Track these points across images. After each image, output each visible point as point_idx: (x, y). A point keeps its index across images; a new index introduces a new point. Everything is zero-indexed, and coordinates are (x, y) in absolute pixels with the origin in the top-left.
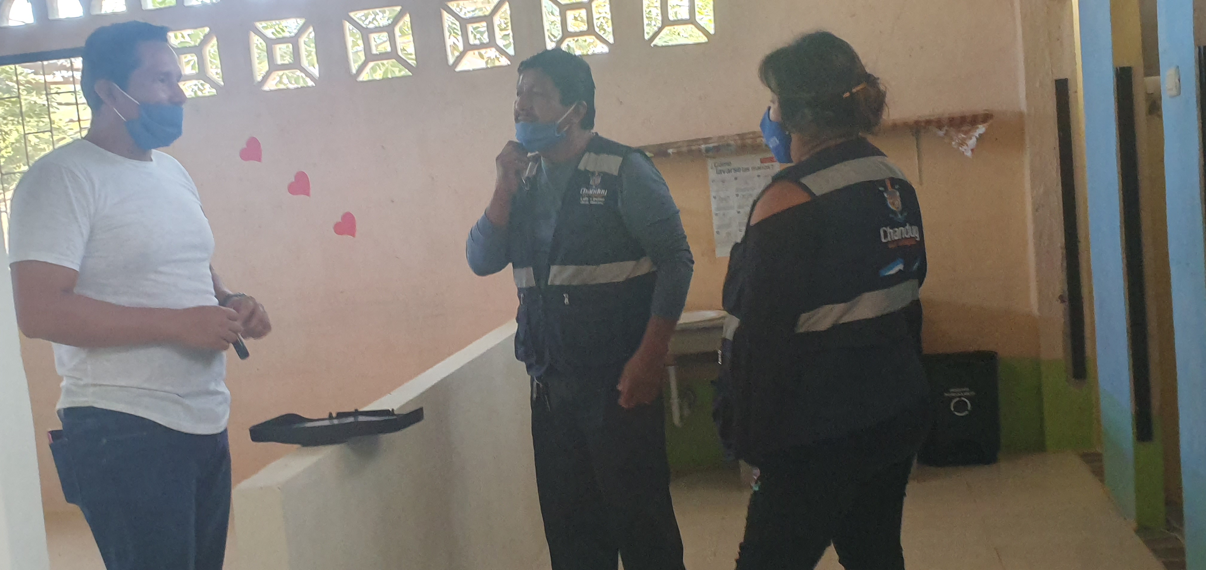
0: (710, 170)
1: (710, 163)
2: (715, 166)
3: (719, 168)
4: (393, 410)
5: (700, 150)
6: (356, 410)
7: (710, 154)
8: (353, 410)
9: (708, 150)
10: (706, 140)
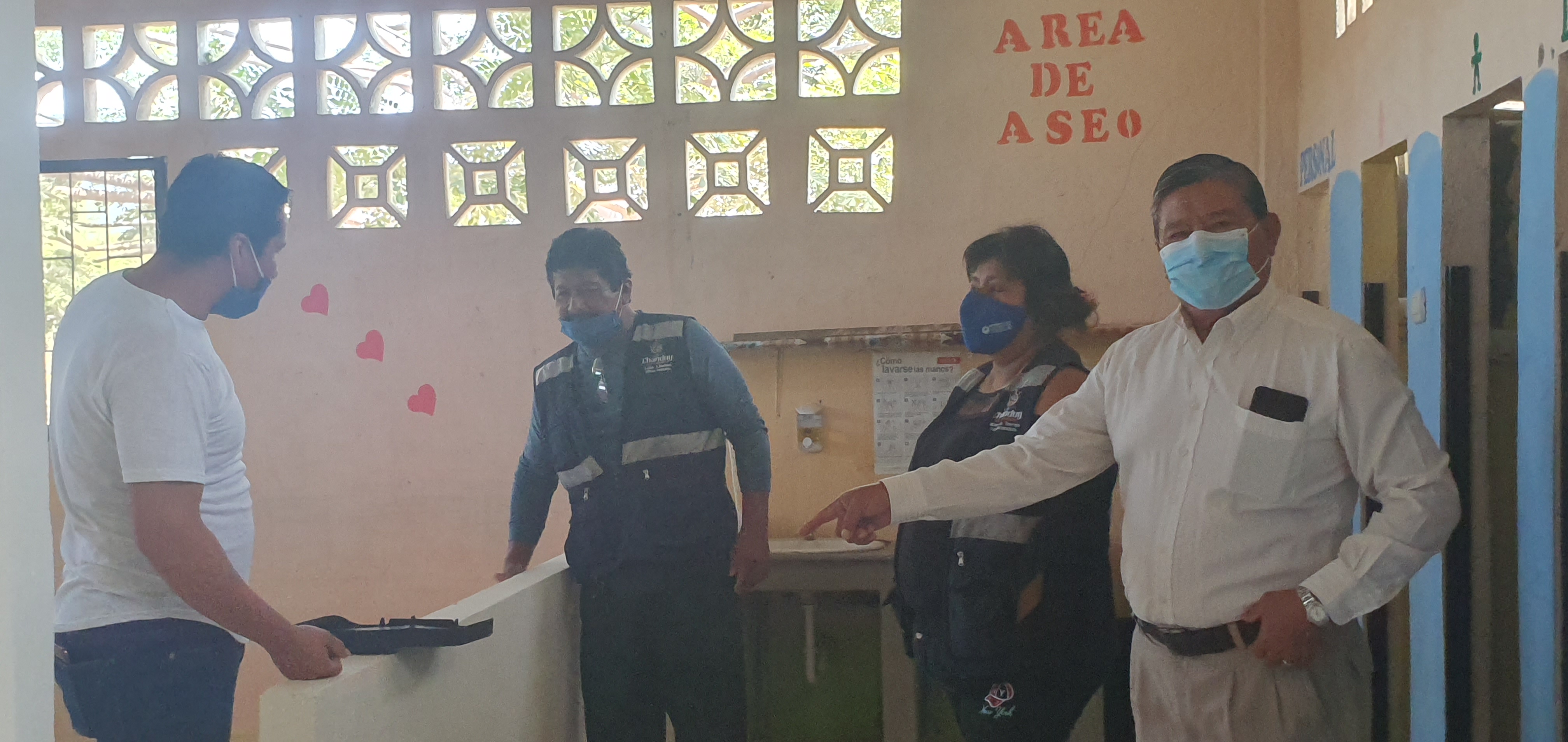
0: (875, 366)
1: (876, 357)
2: (881, 363)
3: (886, 365)
4: (457, 620)
5: (862, 341)
6: (413, 617)
7: (876, 347)
8: (409, 617)
9: (872, 342)
10: (872, 330)
